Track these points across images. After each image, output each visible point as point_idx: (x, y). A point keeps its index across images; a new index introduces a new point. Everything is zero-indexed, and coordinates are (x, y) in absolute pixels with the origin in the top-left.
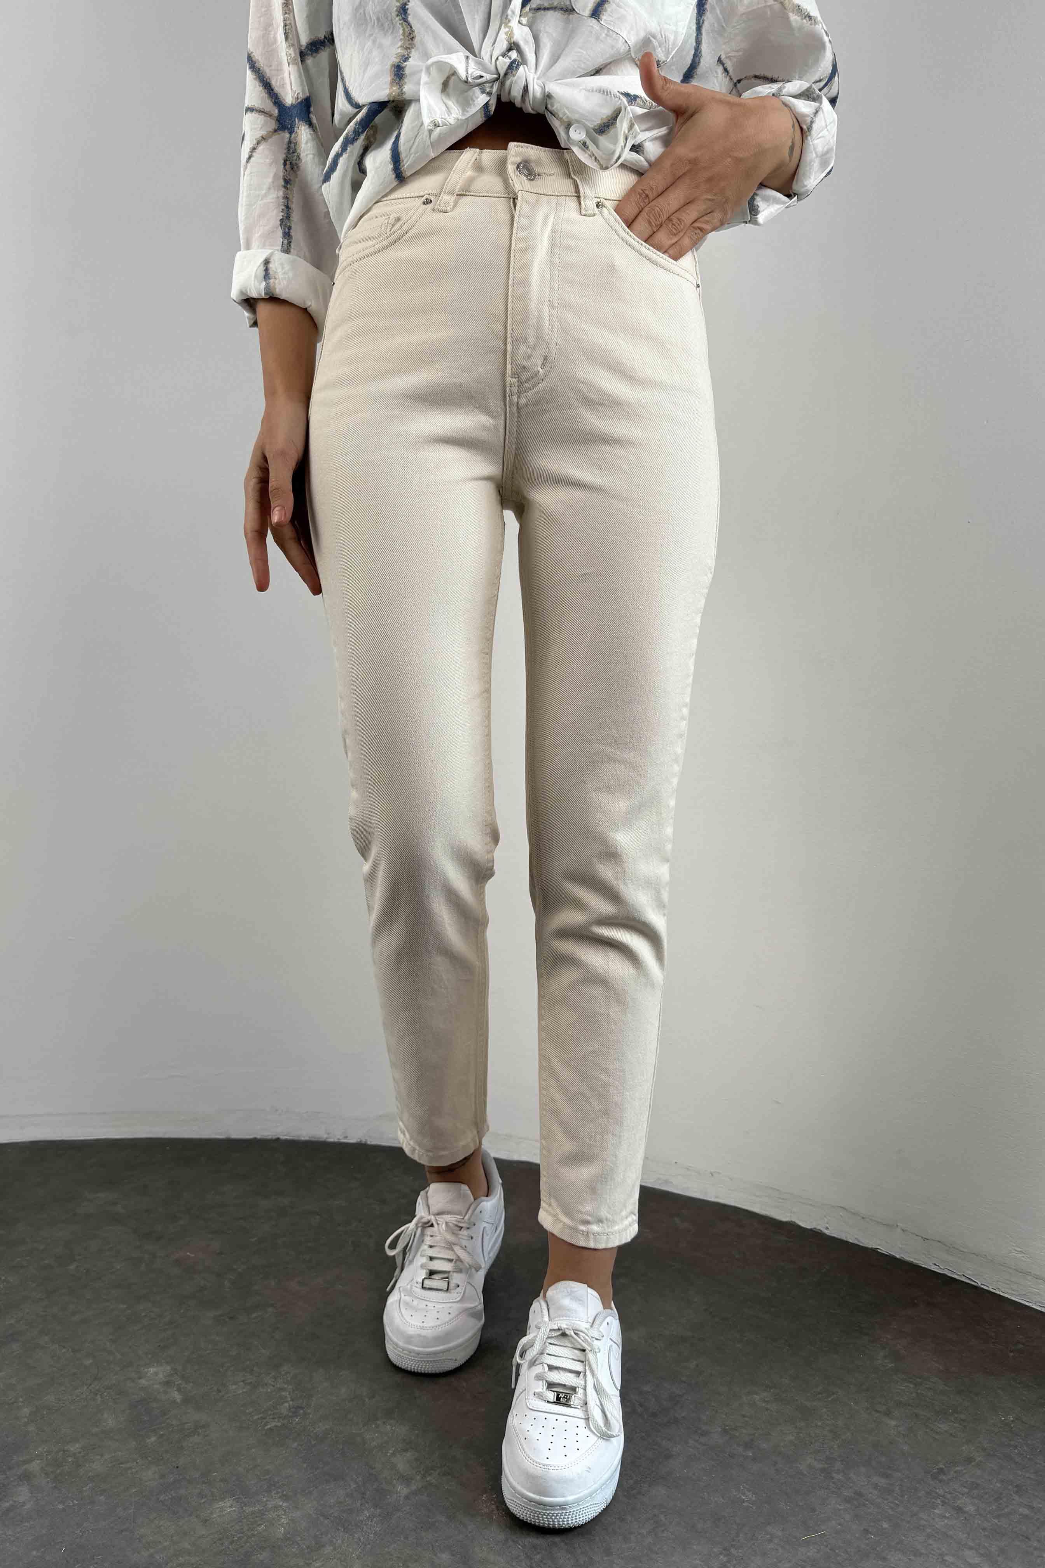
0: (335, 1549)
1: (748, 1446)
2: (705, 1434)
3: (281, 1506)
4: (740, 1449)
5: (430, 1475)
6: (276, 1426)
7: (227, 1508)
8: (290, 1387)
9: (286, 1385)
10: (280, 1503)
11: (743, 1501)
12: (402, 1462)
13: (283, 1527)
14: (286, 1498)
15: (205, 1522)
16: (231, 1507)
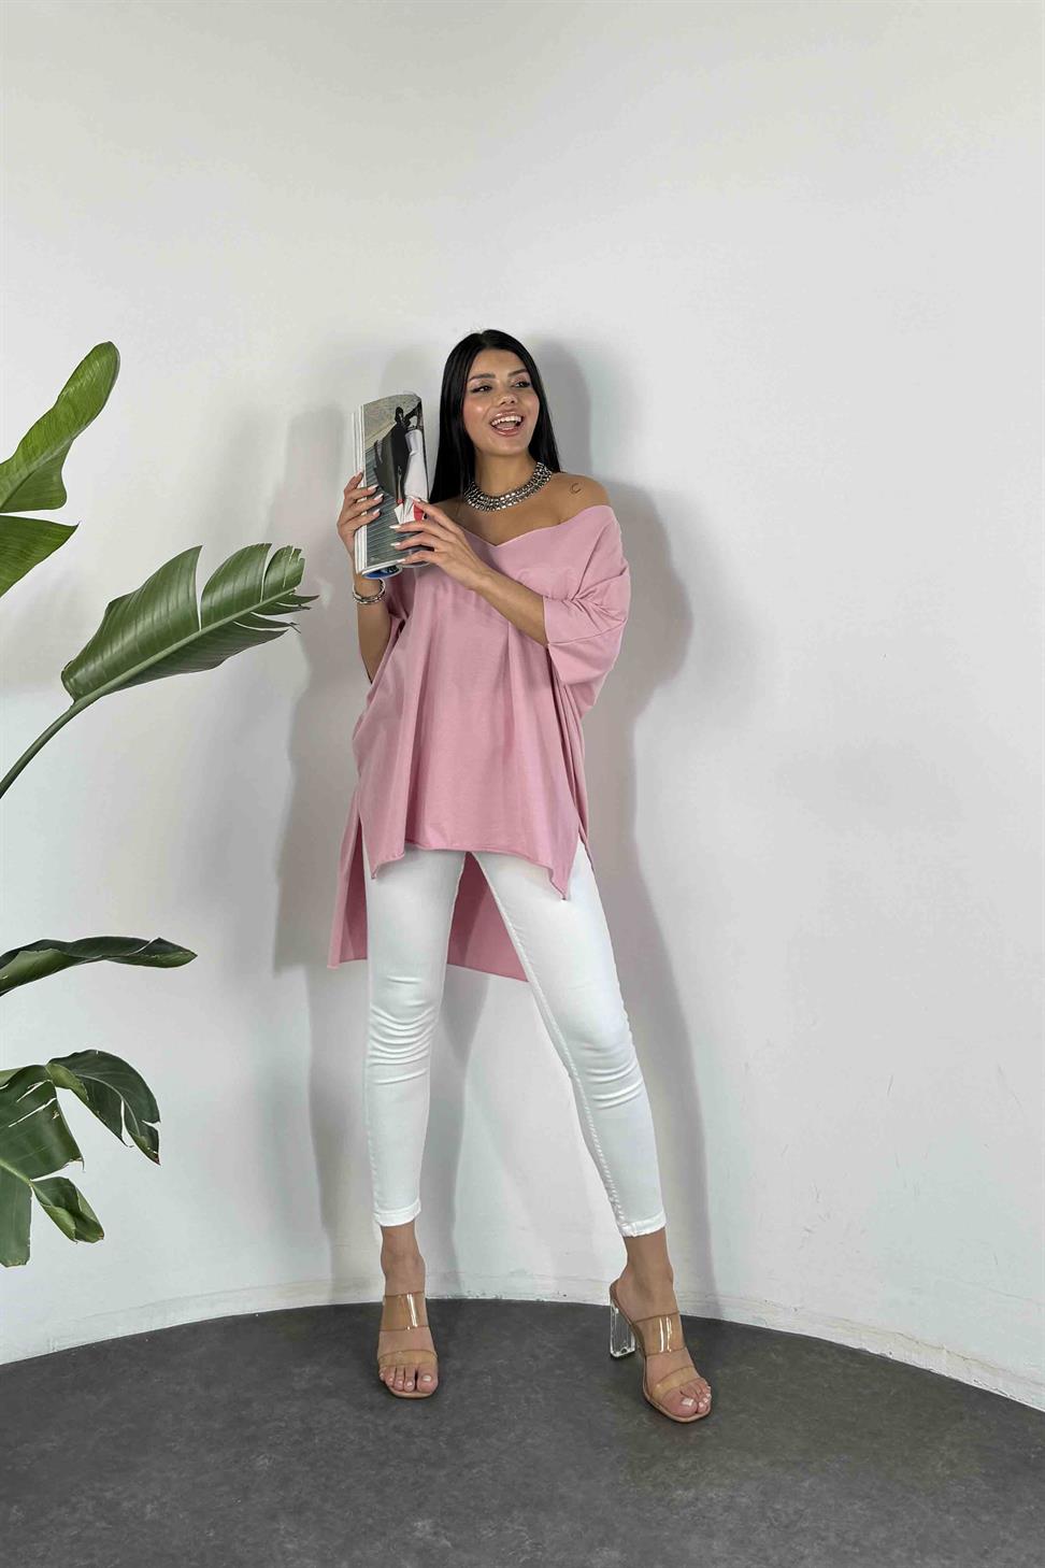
1: (855, 1544)
2: (823, 1539)
8: (525, 1529)
9: (521, 1528)
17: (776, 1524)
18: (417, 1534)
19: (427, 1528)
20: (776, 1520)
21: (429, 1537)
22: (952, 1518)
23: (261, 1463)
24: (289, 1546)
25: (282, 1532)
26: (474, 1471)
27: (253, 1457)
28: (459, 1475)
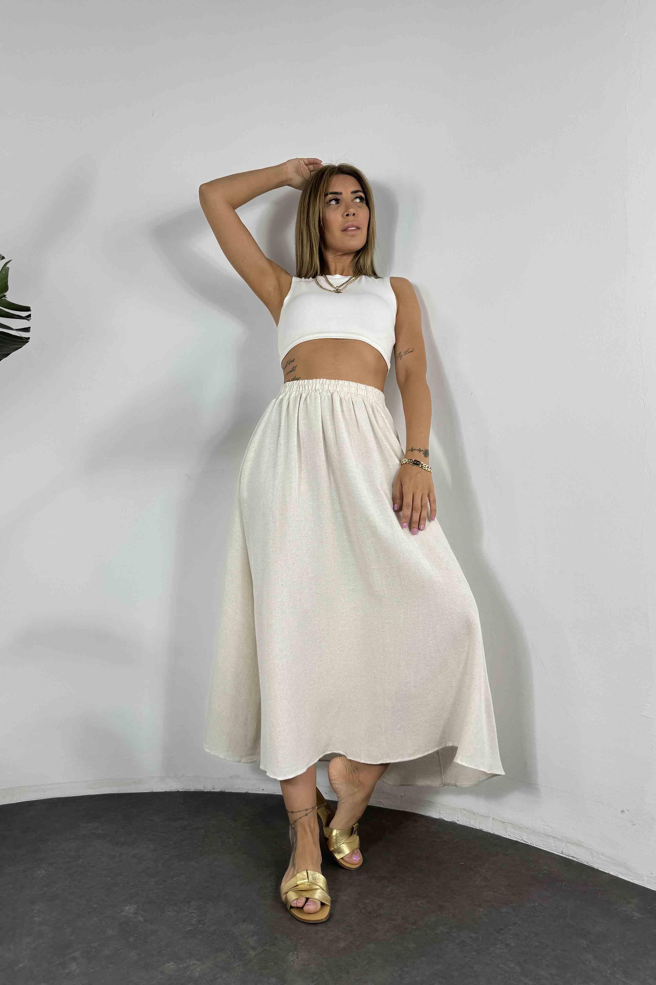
0: (223, 979)
1: (413, 924)
3: (196, 964)
4: (410, 926)
5: (265, 946)
6: (191, 929)
7: (171, 965)
8: (196, 911)
9: (193, 911)
10: (196, 962)
11: (410, 948)
12: (252, 941)
13: (198, 972)
14: (198, 960)
15: (162, 972)
16: (173, 965)
17: (363, 911)
18: (123, 913)
19: (132, 910)
20: (364, 909)
21: (131, 915)
22: (482, 910)
23: (39, 873)
24: (37, 919)
25: (35, 911)
26: (175, 879)
27: (36, 869)
28: (164, 881)
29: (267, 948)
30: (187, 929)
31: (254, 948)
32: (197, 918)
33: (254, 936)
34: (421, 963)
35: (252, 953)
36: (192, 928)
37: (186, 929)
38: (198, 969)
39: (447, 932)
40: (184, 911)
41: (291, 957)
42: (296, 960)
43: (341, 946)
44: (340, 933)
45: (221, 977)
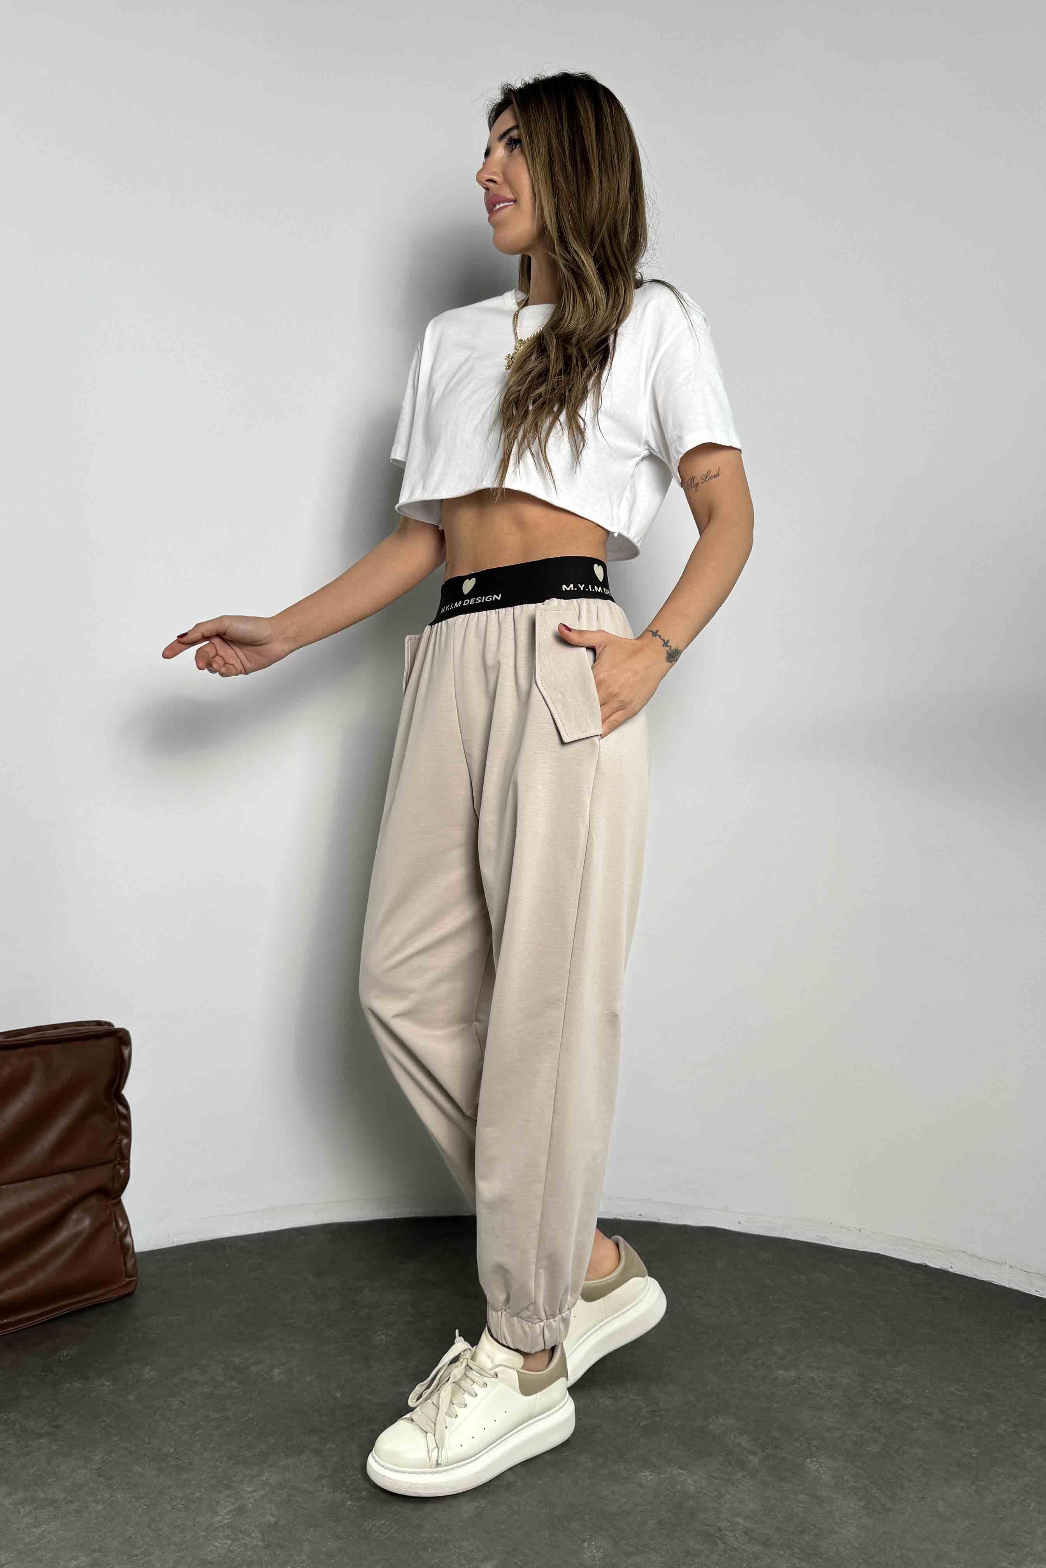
3: (682, 1473)
4: (955, 1422)
5: (767, 1449)
7: (647, 1476)
10: (681, 1471)
11: (972, 1454)
12: (744, 1441)
13: (692, 1485)
14: (683, 1469)
15: (640, 1485)
16: (651, 1475)
29: (771, 1452)
30: (642, 1425)
31: (754, 1453)
32: (647, 1408)
33: (742, 1435)
34: (999, 1476)
35: (754, 1460)
36: (648, 1422)
37: (639, 1423)
38: (689, 1481)
39: (1014, 1432)
40: (622, 1397)
41: (812, 1466)
42: (820, 1469)
43: (875, 1450)
44: (863, 1432)
45: (729, 1493)
